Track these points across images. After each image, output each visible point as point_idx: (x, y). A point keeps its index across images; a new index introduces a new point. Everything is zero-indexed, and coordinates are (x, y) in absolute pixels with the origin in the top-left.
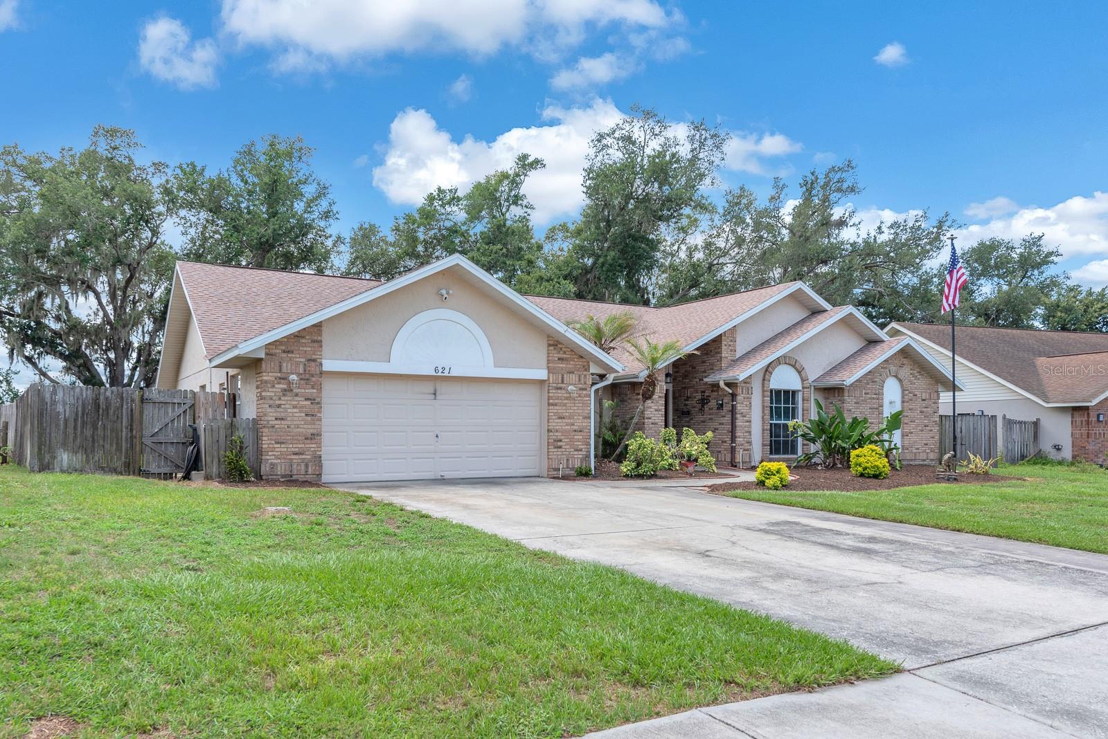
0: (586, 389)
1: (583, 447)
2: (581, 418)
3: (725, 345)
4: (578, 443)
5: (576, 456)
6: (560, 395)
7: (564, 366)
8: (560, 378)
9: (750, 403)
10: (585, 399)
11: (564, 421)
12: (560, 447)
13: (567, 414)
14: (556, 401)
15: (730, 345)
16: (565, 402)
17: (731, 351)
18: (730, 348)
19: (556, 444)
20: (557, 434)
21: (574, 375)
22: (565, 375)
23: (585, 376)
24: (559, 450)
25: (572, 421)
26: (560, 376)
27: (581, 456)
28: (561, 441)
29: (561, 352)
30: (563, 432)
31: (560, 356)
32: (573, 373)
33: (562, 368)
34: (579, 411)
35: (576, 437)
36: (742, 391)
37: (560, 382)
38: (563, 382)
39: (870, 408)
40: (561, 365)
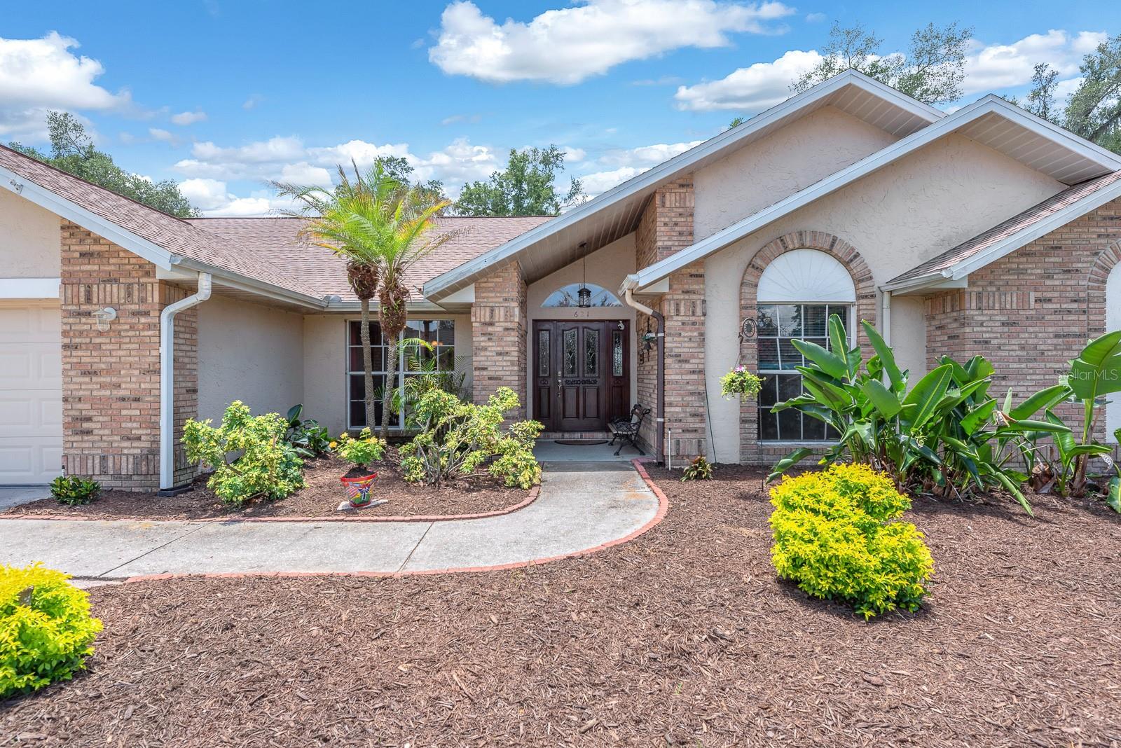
0: (147, 314)
1: (144, 432)
2: (137, 372)
3: (666, 224)
4: (129, 425)
5: (126, 451)
6: (86, 327)
7: (96, 268)
8: (82, 294)
9: (702, 334)
10: (146, 333)
11: (95, 379)
12: (89, 432)
13: (103, 366)
14: (78, 340)
15: (676, 224)
16: (98, 340)
17: (681, 234)
18: (677, 229)
19: (77, 425)
20: (79, 406)
21: (115, 286)
22: (95, 288)
23: (143, 286)
24: (86, 438)
25: (114, 379)
26: (82, 289)
27: (137, 451)
28: (89, 419)
29: (89, 241)
30: (93, 400)
31: (85, 248)
32: (116, 281)
33: (90, 273)
34: (131, 359)
35: (124, 412)
36: (678, 310)
37: (82, 300)
38: (89, 300)
39: (1057, 336)
40: (88, 268)
